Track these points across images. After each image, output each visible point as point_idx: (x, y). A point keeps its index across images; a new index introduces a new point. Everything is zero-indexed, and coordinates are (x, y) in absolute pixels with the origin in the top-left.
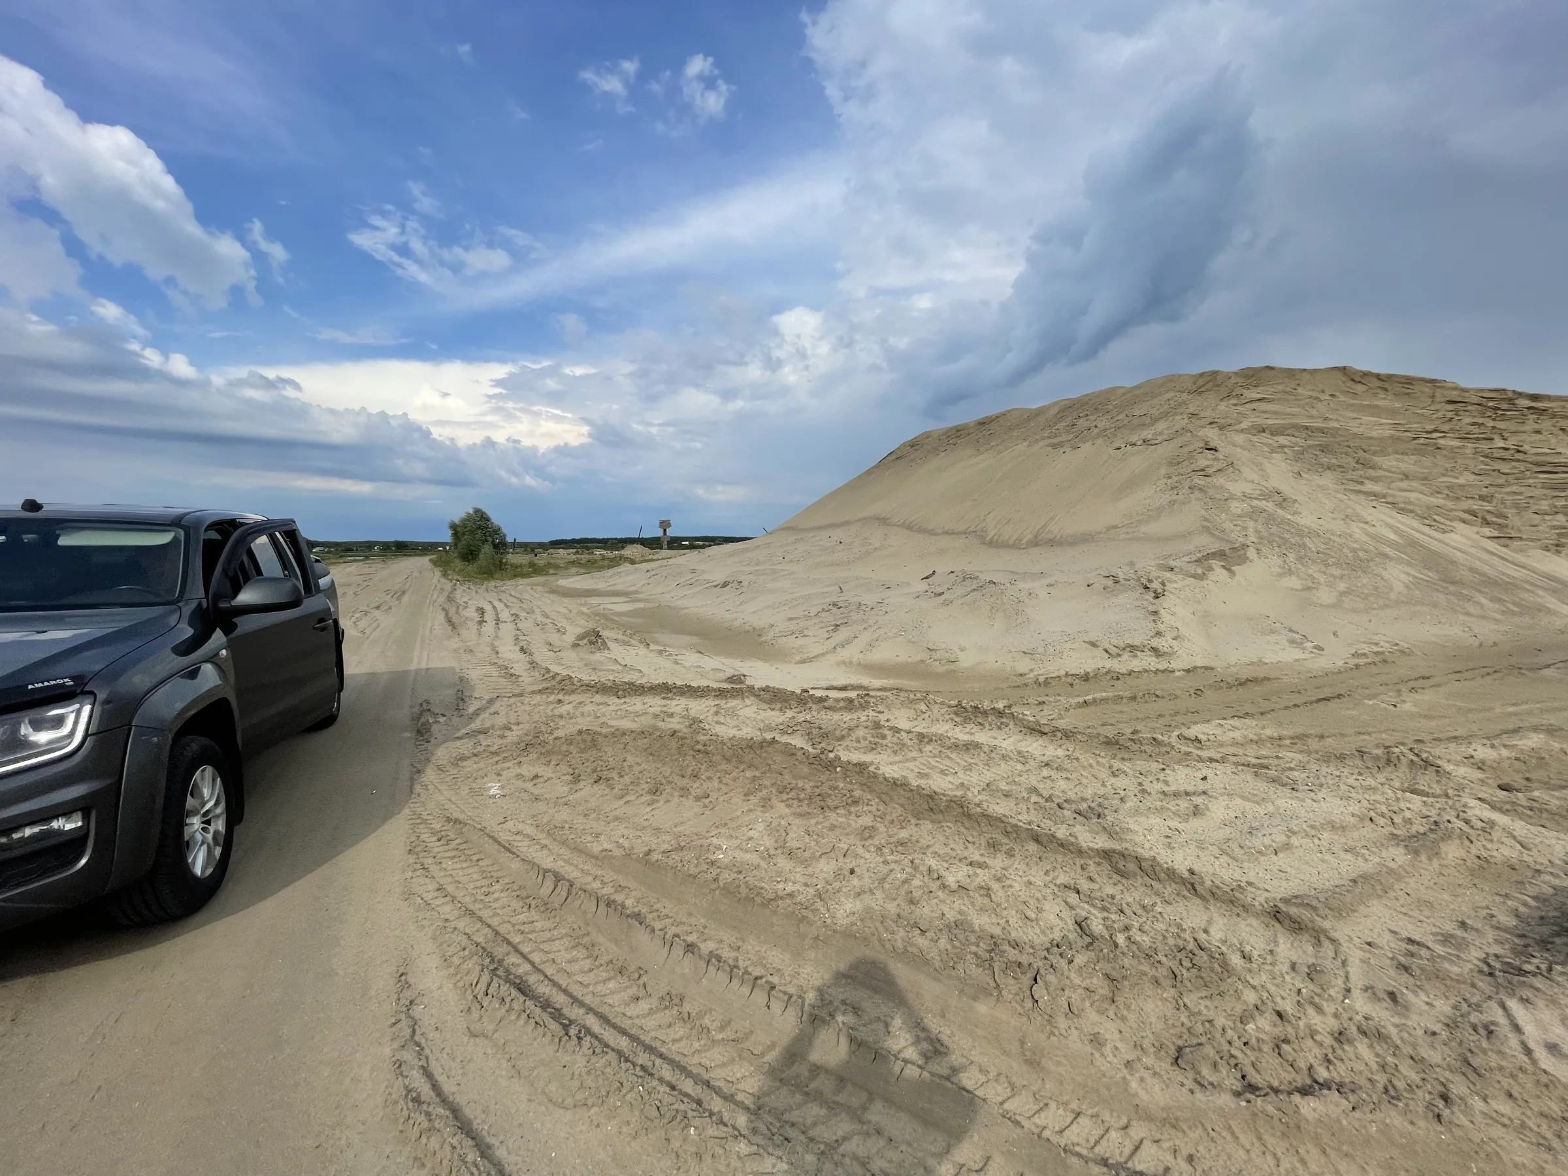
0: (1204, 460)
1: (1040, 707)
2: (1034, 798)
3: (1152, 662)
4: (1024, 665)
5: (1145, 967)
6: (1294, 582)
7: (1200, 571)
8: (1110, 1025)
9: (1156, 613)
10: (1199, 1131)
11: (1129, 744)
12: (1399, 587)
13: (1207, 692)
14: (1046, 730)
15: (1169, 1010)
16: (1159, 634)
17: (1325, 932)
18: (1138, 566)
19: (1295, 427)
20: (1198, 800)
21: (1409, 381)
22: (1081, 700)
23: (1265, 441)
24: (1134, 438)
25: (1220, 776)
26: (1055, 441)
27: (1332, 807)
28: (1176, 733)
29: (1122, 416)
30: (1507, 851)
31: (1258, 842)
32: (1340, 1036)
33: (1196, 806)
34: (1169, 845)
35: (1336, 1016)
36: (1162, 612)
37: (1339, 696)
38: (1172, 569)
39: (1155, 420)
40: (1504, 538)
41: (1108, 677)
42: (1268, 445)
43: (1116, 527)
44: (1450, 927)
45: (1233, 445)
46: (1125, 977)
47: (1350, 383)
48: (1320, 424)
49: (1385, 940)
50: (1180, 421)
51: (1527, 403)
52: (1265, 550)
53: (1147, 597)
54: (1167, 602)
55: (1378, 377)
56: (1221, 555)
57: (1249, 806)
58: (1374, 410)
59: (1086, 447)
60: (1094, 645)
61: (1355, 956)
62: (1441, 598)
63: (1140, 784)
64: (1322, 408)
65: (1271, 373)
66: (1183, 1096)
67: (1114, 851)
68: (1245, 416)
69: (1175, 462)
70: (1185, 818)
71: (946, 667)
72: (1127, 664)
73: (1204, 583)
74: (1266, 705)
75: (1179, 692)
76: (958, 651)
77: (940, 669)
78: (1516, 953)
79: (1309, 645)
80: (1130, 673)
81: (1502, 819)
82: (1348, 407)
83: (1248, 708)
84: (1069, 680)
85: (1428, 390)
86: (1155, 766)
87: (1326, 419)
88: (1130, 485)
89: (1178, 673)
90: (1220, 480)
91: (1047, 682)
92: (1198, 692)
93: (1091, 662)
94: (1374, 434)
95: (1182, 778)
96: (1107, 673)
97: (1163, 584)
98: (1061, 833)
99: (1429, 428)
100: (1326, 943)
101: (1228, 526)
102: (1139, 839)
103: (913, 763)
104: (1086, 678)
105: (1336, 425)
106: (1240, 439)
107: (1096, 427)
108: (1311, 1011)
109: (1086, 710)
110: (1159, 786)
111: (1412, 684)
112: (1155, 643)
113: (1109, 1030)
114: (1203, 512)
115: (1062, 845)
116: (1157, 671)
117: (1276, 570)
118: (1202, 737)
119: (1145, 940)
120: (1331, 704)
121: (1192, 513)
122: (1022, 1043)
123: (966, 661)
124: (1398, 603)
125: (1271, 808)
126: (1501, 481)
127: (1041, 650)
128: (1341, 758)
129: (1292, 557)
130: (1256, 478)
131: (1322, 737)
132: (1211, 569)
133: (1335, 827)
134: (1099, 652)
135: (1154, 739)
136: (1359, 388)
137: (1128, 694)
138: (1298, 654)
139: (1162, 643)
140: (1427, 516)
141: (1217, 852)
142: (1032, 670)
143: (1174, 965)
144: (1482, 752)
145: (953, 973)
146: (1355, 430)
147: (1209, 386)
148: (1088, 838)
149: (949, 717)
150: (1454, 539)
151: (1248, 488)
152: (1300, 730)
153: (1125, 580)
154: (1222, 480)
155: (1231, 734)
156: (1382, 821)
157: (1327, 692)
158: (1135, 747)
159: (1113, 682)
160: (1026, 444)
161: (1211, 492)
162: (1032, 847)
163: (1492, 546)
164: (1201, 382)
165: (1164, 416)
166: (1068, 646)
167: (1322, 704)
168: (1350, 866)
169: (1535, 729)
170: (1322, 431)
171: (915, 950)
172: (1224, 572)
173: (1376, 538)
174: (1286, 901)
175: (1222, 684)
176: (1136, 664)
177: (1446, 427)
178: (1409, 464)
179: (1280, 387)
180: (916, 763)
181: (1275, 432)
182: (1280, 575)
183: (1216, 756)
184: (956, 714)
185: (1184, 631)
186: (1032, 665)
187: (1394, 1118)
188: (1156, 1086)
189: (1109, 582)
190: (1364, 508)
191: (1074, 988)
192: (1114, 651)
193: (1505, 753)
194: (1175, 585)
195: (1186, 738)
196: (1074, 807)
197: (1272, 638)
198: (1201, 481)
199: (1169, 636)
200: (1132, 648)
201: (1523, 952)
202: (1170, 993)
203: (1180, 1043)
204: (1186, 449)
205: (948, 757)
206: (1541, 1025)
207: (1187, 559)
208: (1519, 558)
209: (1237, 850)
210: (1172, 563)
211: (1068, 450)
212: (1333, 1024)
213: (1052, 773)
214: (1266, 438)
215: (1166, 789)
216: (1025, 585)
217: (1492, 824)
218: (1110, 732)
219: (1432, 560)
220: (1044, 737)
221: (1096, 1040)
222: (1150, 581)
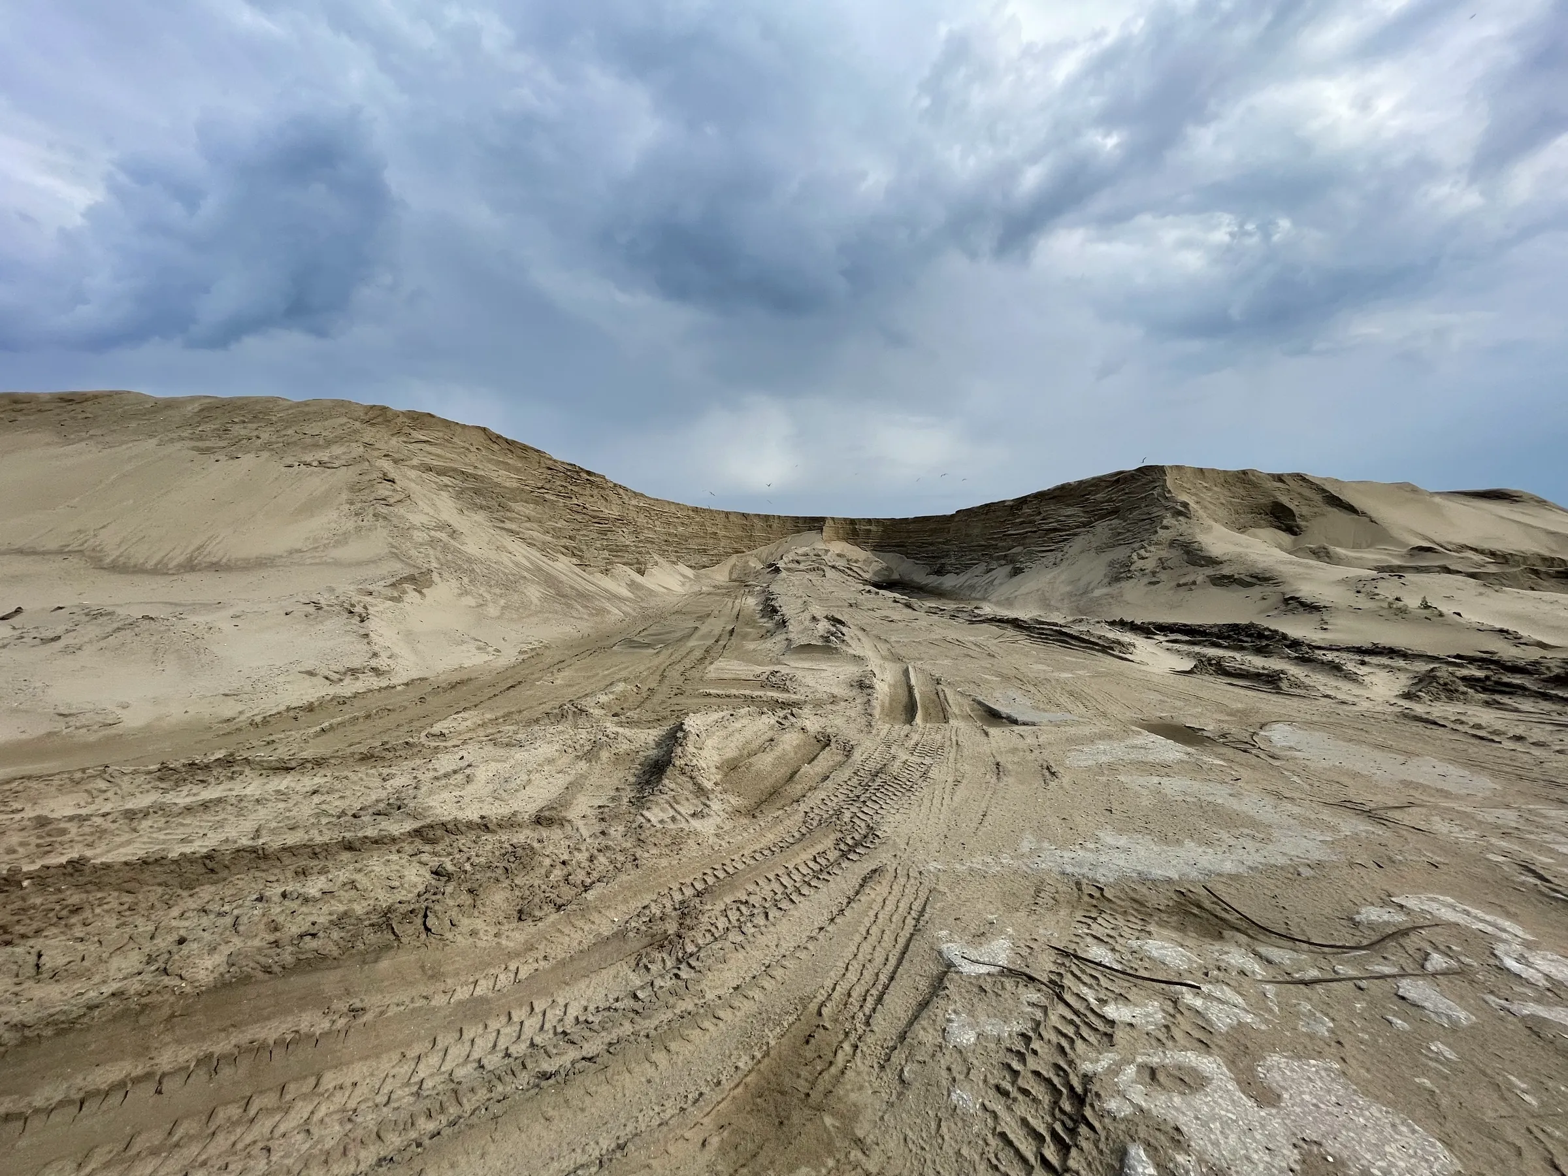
0: (384, 490)
1: (272, 747)
2: (324, 821)
3: (375, 682)
4: (229, 709)
5: (489, 874)
6: (470, 601)
7: (396, 594)
8: (477, 921)
9: (367, 635)
10: (545, 942)
11: (384, 754)
12: (535, 601)
13: (429, 699)
14: (293, 764)
15: (508, 894)
16: (375, 655)
17: (564, 818)
18: (339, 591)
19: (455, 470)
20: (468, 771)
21: (525, 448)
22: (318, 728)
23: (434, 479)
24: (308, 459)
25: (471, 753)
26: (200, 444)
27: (545, 750)
28: (423, 734)
29: (290, 432)
30: (624, 747)
31: (513, 785)
32: (591, 859)
33: (468, 776)
34: (461, 808)
35: (587, 850)
36: (372, 634)
37: (520, 683)
38: (371, 594)
39: (329, 443)
40: (583, 565)
41: (335, 703)
42: (436, 483)
43: (300, 551)
44: (613, 793)
45: (408, 478)
46: (480, 886)
47: (489, 442)
48: (471, 471)
49: (589, 812)
50: (358, 450)
51: (584, 475)
52: (446, 575)
53: (353, 621)
54: (372, 624)
55: (506, 441)
56: (411, 579)
57: (499, 765)
58: (507, 467)
59: (248, 460)
60: (311, 674)
61: (580, 823)
62: (558, 607)
63: (415, 778)
64: (472, 458)
65: (434, 420)
66: (533, 930)
67: (423, 827)
68: (414, 454)
69: (355, 488)
70: (461, 787)
71: (101, 734)
72: (348, 687)
73: (401, 605)
74: (477, 700)
75: (405, 703)
76: (119, 712)
77: (92, 738)
78: (639, 792)
79: (490, 649)
80: (356, 695)
81: (621, 730)
82: (490, 461)
83: (463, 704)
84: (292, 714)
85: (535, 456)
86: (418, 762)
87: (476, 467)
88: (310, 507)
89: (399, 688)
90: (400, 510)
91: (265, 721)
92: (422, 699)
93: (312, 692)
94: (507, 484)
95: (446, 762)
96: (332, 700)
97: (365, 608)
98: (371, 832)
99: (540, 485)
100: (566, 824)
101: (413, 552)
102: (438, 811)
103: (131, 847)
104: (310, 708)
105: (482, 473)
106: (413, 474)
107: (258, 437)
108: (576, 853)
109: (325, 737)
110: (432, 774)
111: (557, 667)
112: (374, 663)
113: (479, 924)
114: (390, 539)
115: (376, 842)
116: (380, 690)
117: (456, 591)
118: (446, 731)
119: (482, 860)
120: (517, 688)
121: (378, 540)
122: (422, 967)
123: (134, 720)
124: (537, 613)
125: (512, 762)
126: (577, 527)
127: (248, 688)
128: (537, 721)
129: (466, 580)
130: (432, 512)
131: (520, 712)
132: (404, 592)
133: (551, 761)
134: (319, 680)
135: (407, 743)
136: (496, 447)
137: (362, 713)
138: (486, 658)
139: (382, 662)
140: (544, 549)
141: (491, 800)
142: (240, 713)
143: (505, 864)
144: (603, 699)
145: (354, 951)
146: (496, 480)
147: (380, 419)
148: (397, 827)
149: (149, 786)
150: (558, 565)
151: (425, 519)
152: (506, 710)
153: (328, 605)
154: (402, 511)
155: (465, 724)
156: (570, 750)
157: (511, 682)
158: (391, 755)
159: (341, 707)
160: (154, 441)
161: (395, 521)
162: (346, 856)
163: (577, 570)
164: (371, 414)
165: (339, 440)
166: (281, 679)
167: (512, 692)
168: (562, 781)
169: (619, 680)
170: (475, 477)
171: (310, 955)
172: (416, 594)
173: (517, 564)
174: (541, 810)
175: (437, 690)
176: (359, 686)
177: (548, 486)
178: (529, 509)
179: (441, 434)
180: (137, 845)
181: (441, 472)
182: (461, 595)
183: (459, 743)
184: (161, 779)
185: (396, 650)
186: (240, 707)
187: (623, 877)
188: (516, 935)
189: (311, 609)
190: (508, 541)
191: (451, 908)
192: (336, 677)
193: (611, 696)
194: (376, 609)
195: (433, 735)
196: (371, 811)
197: (464, 647)
198: (384, 510)
199: (384, 655)
200: (354, 672)
201: (641, 790)
202: (506, 883)
203: (519, 908)
204: (367, 478)
205: (183, 825)
206: (656, 816)
207: (382, 583)
208: (590, 578)
209: (504, 794)
210: (371, 588)
211: (222, 458)
212: (587, 855)
213: (323, 798)
214: (432, 476)
215: (436, 774)
216: (201, 619)
217: (617, 733)
218: (364, 749)
219: (550, 581)
220: (292, 772)
221: (473, 933)
222: (353, 606)
